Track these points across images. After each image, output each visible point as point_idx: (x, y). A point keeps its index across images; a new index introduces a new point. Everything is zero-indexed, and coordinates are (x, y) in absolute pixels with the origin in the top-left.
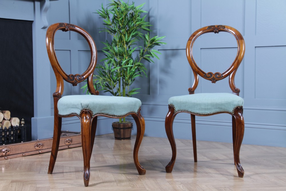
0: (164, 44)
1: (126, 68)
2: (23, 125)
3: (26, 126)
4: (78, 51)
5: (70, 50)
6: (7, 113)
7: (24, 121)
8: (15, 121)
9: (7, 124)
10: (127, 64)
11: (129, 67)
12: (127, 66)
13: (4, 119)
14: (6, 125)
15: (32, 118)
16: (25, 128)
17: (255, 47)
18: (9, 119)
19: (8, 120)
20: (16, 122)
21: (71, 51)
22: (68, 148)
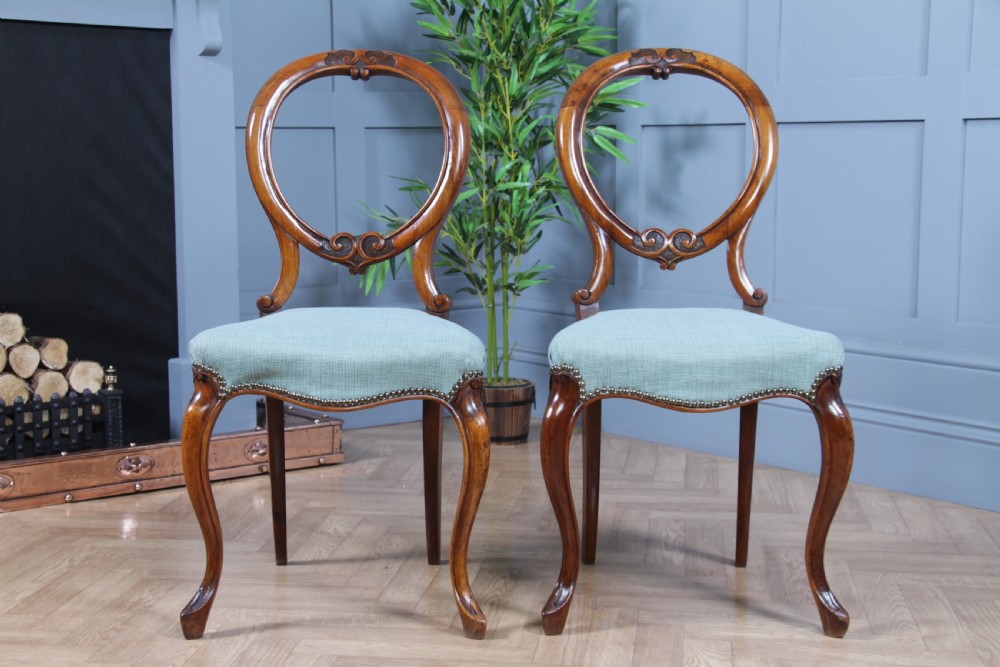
0: (636, 106)
1: (509, 192)
2: (110, 389)
3: (120, 392)
4: (367, 128)
5: (333, 128)
6: (55, 348)
7: (113, 374)
8: (84, 372)
9: (53, 384)
10: (513, 178)
11: (516, 188)
12: (512, 185)
13: (42, 367)
14: (49, 387)
15: (172, 361)
16: (119, 398)
17: (965, 120)
18: (61, 367)
19: (55, 370)
20: (88, 377)
21: (336, 130)
22: (259, 472)
